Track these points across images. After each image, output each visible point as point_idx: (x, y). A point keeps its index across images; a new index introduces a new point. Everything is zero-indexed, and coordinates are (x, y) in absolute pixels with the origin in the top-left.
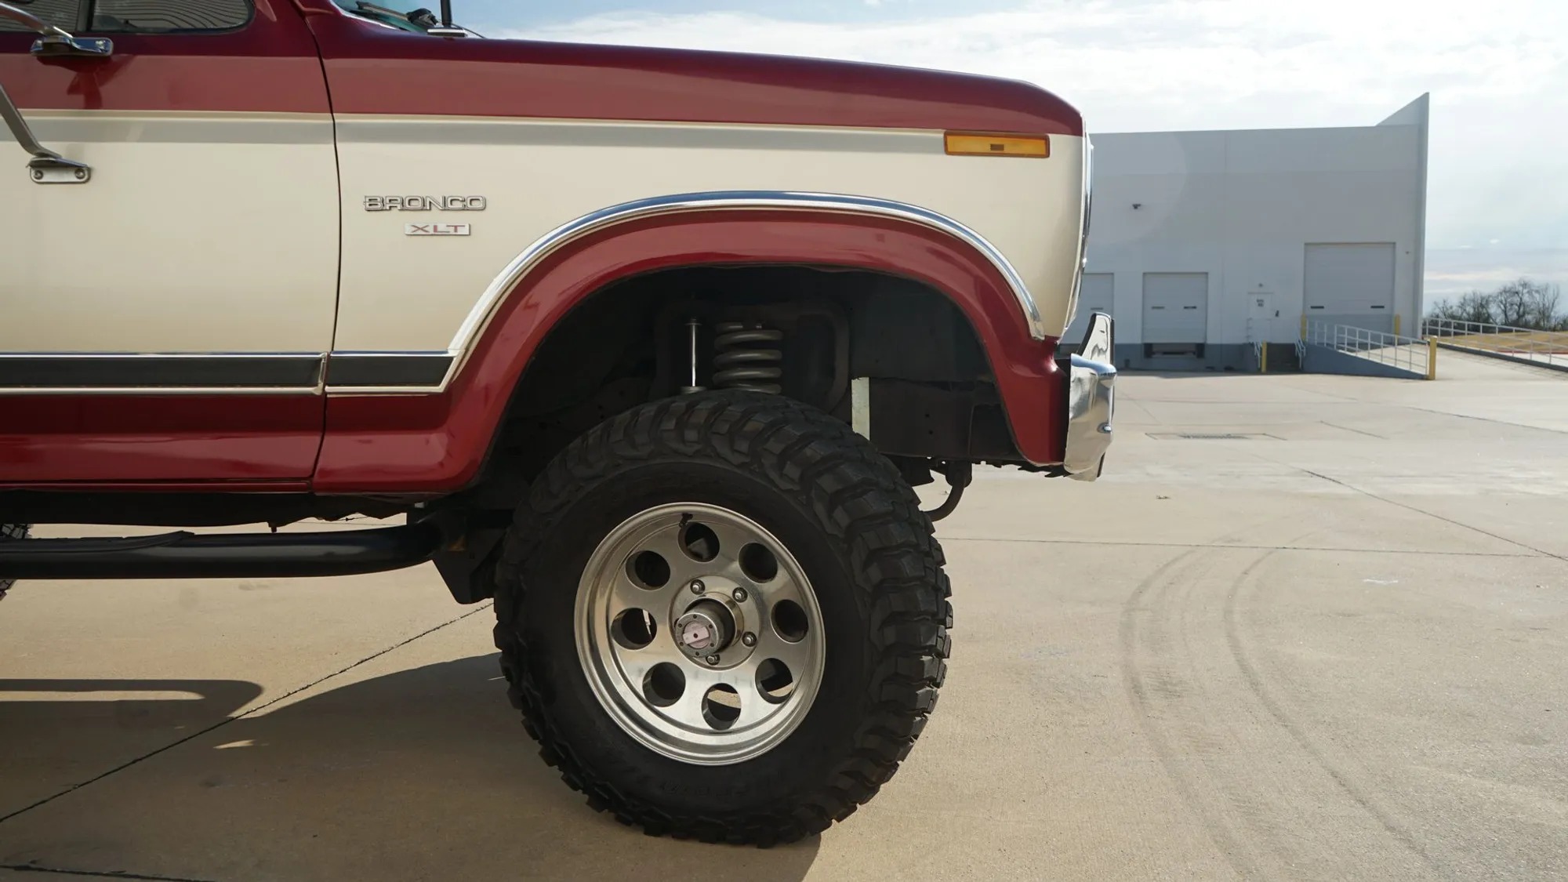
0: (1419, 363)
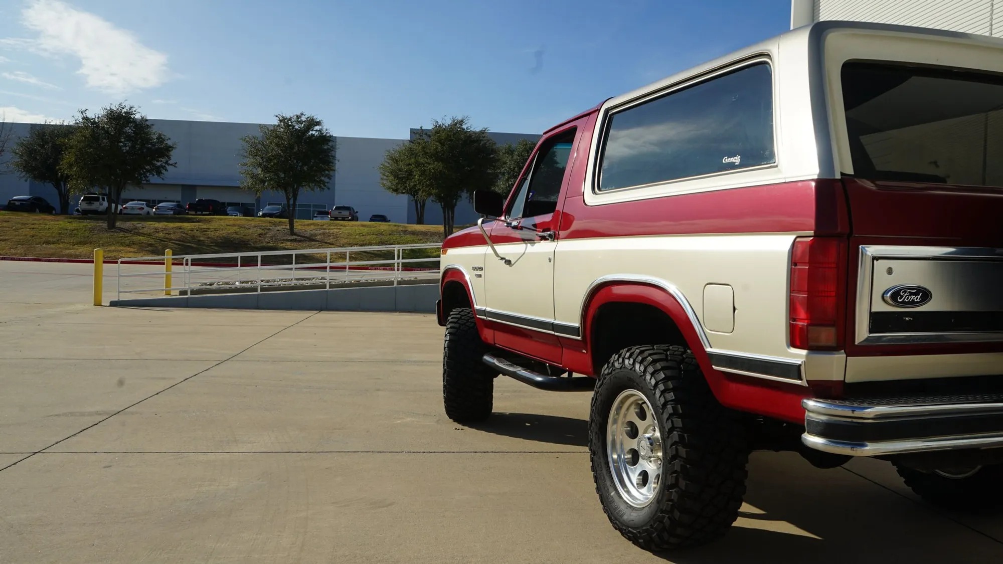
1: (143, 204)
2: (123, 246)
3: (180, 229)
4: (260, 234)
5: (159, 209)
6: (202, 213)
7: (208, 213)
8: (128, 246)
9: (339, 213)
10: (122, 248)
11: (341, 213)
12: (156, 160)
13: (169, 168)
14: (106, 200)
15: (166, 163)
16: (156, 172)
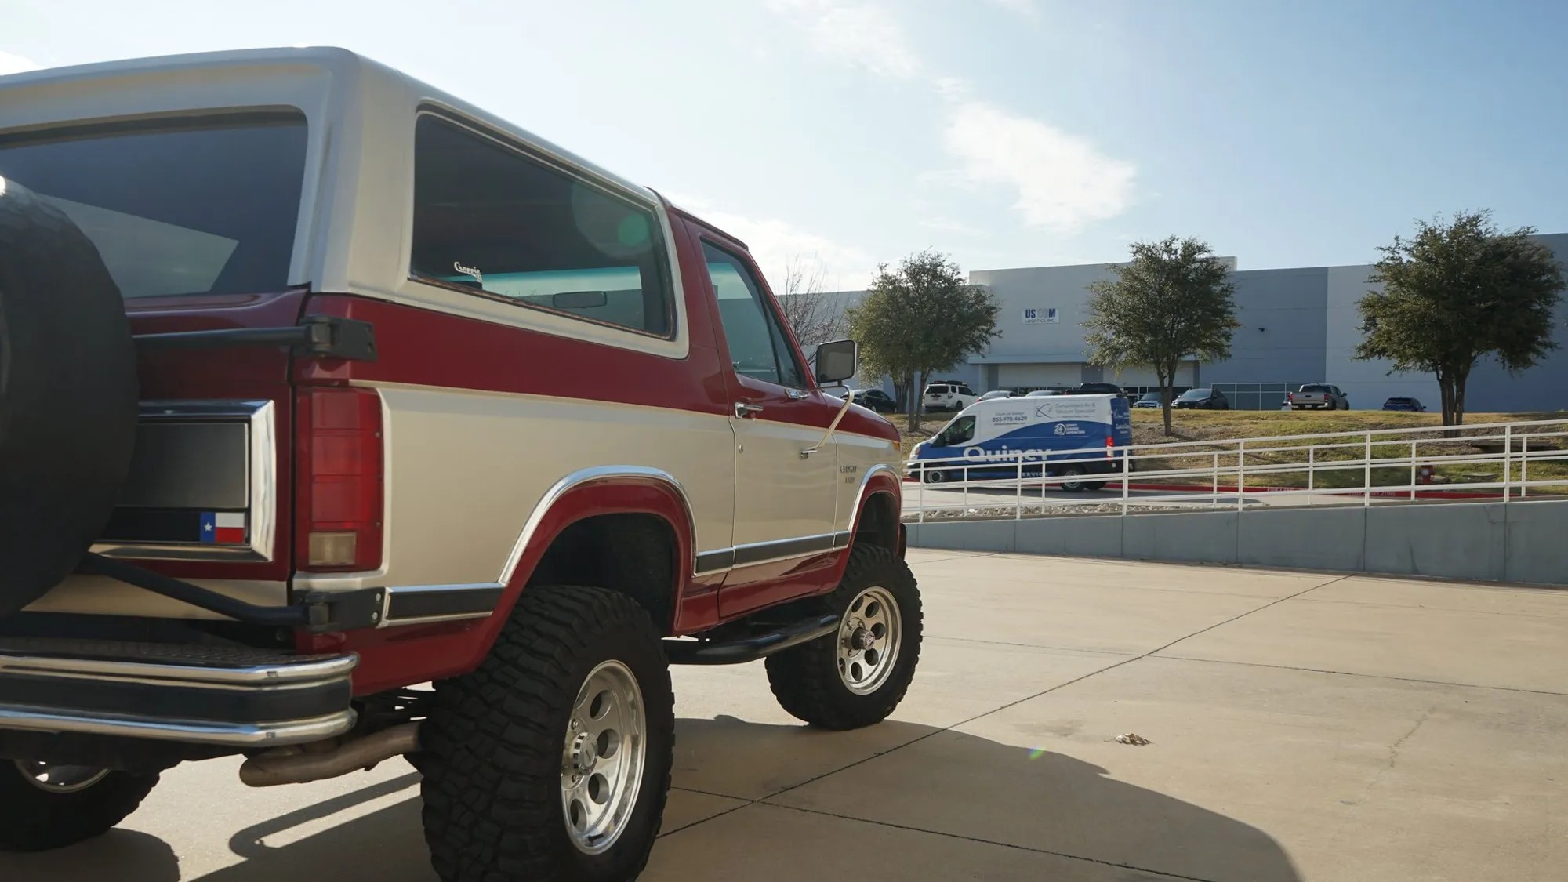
9: (1307, 396)
11: (1309, 396)
12: (973, 328)
13: (991, 339)
14: (957, 390)
15: (987, 332)
16: (973, 346)
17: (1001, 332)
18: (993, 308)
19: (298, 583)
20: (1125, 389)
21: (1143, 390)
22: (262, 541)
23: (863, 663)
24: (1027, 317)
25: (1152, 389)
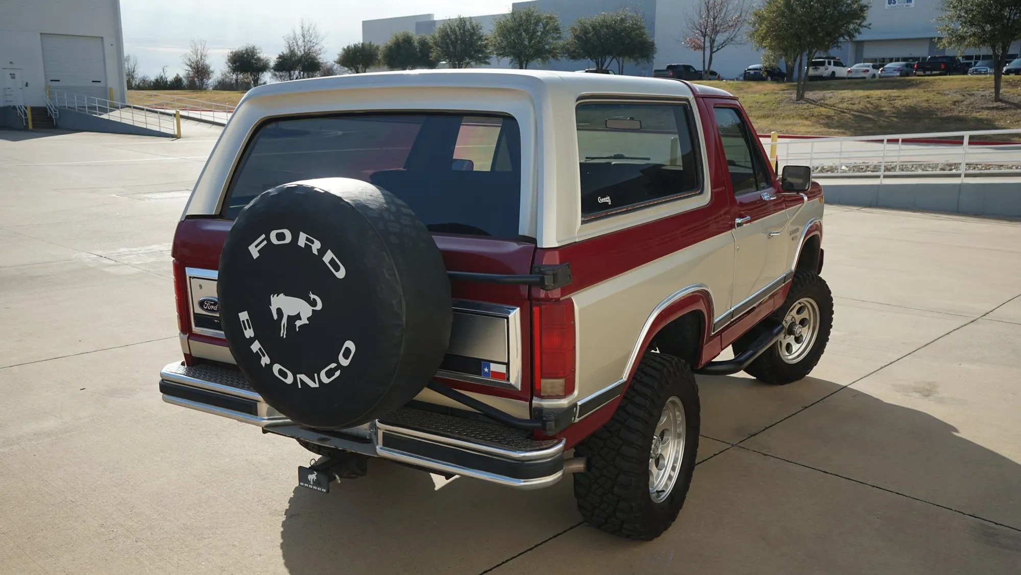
0: (168, 126)
1: (869, 66)
2: (802, 118)
3: (868, 97)
4: (955, 102)
5: (884, 71)
6: (931, 72)
7: (938, 72)
8: (807, 119)
10: (800, 121)
12: (849, 23)
13: (861, 30)
14: (832, 63)
15: (860, 25)
16: (849, 36)
17: (870, 24)
18: (866, 6)
19: (536, 402)
20: (963, 57)
21: (978, 58)
22: (515, 378)
23: (793, 343)
24: (889, 3)
25: (985, 57)
